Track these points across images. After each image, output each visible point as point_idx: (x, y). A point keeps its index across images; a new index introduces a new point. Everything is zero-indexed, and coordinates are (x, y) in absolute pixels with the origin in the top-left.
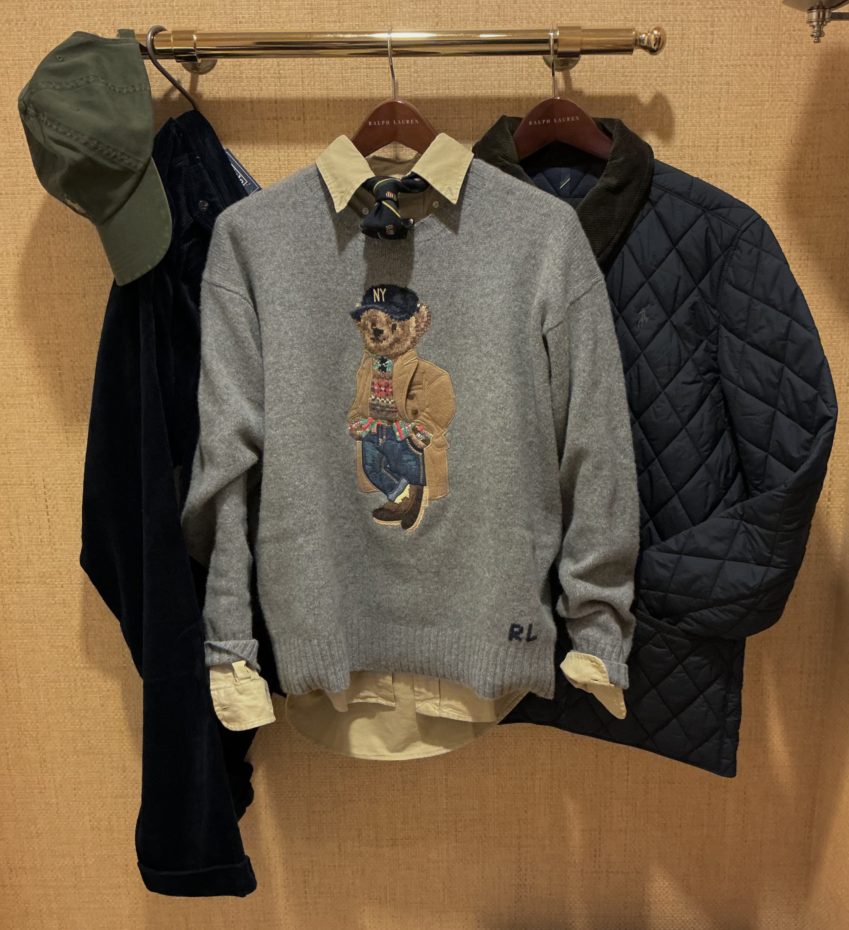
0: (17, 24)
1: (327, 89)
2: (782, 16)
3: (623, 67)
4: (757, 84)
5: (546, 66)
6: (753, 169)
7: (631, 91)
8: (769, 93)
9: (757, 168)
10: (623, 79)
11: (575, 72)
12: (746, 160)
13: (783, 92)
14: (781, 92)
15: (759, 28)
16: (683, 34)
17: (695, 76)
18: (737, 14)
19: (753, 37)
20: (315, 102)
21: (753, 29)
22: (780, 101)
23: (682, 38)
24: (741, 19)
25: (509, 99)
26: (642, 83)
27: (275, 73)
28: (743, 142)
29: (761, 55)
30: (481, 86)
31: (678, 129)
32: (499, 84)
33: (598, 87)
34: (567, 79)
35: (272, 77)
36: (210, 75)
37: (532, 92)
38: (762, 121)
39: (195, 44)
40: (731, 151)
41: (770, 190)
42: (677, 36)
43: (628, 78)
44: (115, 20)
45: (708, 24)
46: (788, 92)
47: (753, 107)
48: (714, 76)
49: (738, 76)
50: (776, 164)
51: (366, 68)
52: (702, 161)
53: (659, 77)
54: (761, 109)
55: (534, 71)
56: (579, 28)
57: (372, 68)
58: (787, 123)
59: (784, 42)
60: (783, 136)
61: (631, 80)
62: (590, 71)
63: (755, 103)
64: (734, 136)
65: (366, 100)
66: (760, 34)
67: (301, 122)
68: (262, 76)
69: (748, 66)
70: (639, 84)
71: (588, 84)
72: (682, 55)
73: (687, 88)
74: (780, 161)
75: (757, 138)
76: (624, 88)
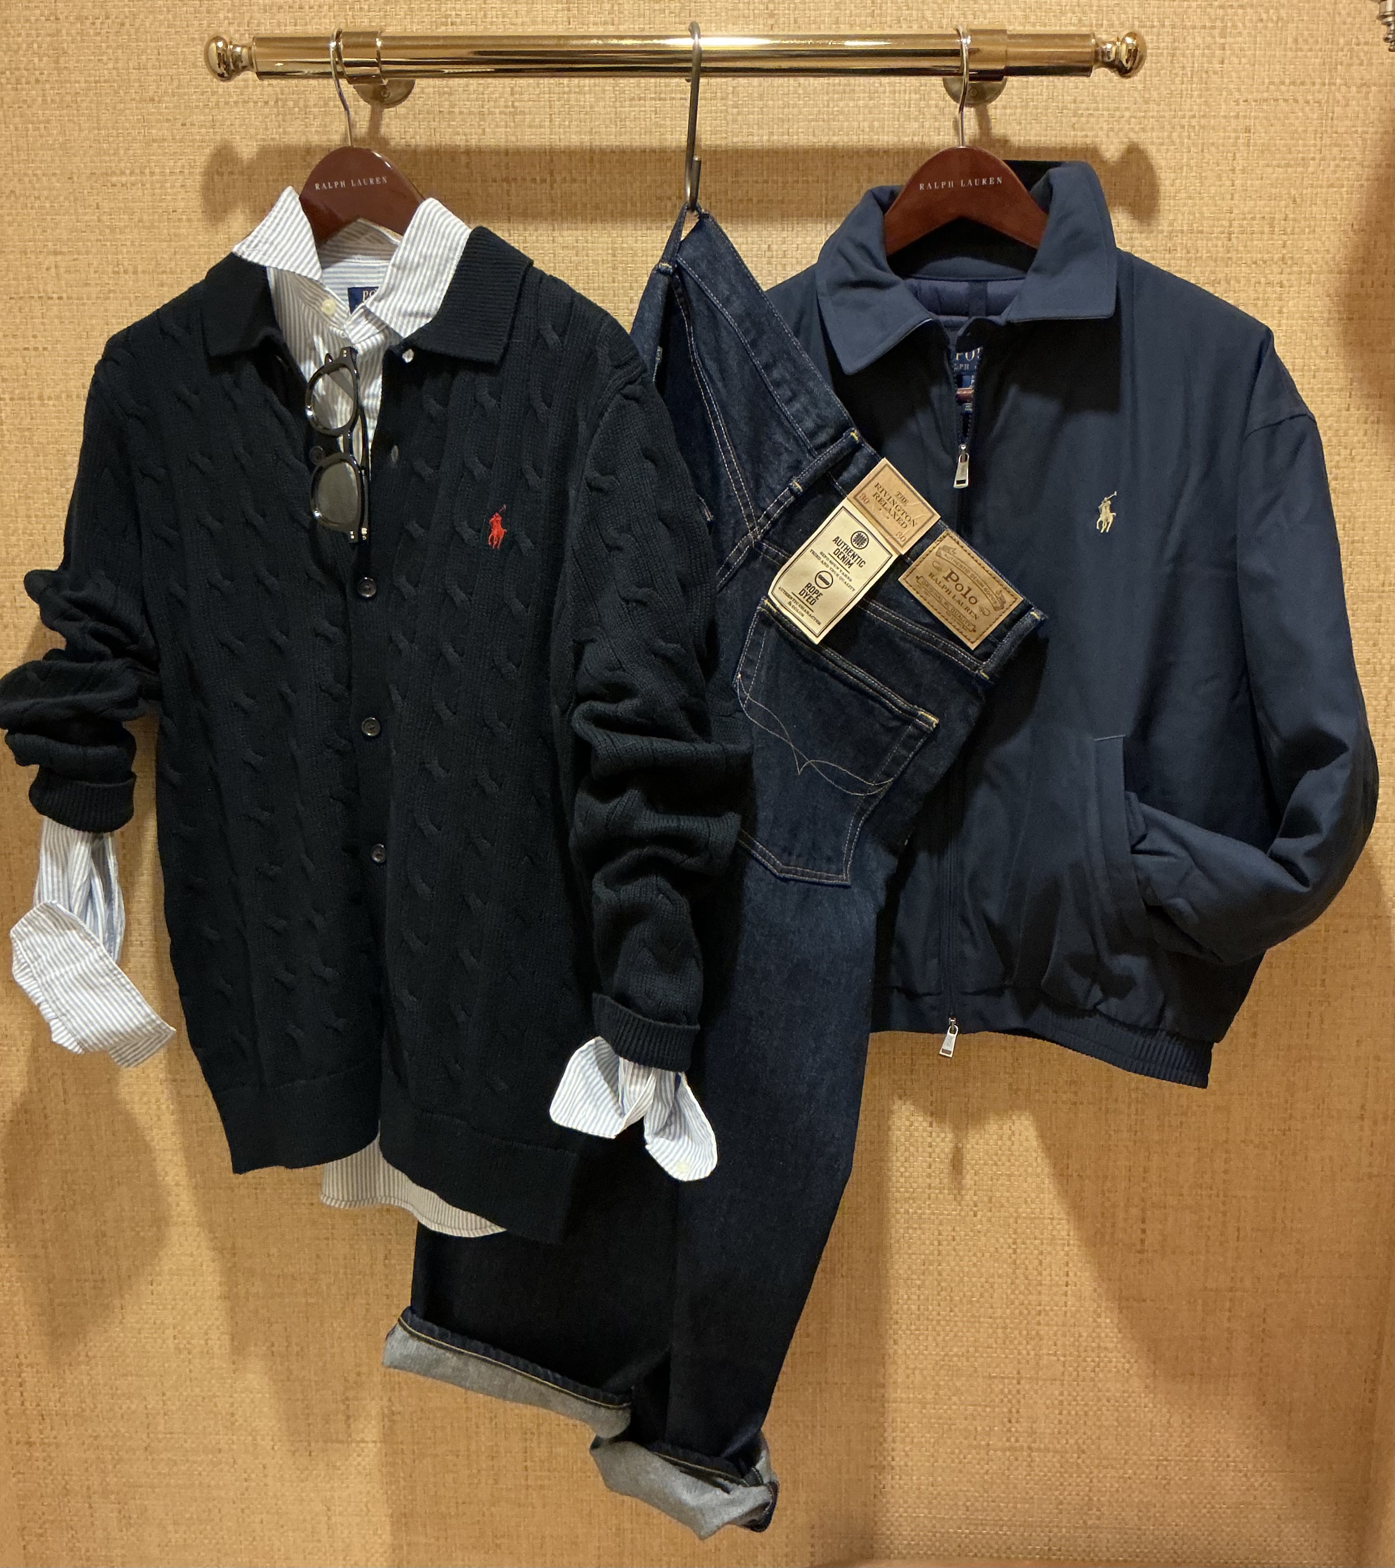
0: (93, 24)
1: (591, 133)
2: (1338, 20)
3: (1075, 101)
4: (1296, 131)
5: (948, 98)
6: (1289, 270)
7: (1088, 141)
8: (1315, 146)
9: (1295, 269)
10: (1074, 120)
11: (996, 108)
12: (1276, 257)
13: (1339, 146)
14: (1336, 145)
15: (1300, 40)
16: (1175, 49)
17: (1194, 117)
18: (1264, 16)
19: (1289, 53)
20: (570, 153)
21: (1290, 40)
22: (1335, 159)
23: (1173, 55)
24: (1270, 25)
25: (886, 152)
26: (1105, 126)
27: (506, 107)
28: (1272, 226)
29: (1303, 83)
30: (841, 129)
31: (1165, 204)
32: (871, 127)
33: (1033, 132)
34: (983, 120)
35: (501, 113)
36: (401, 109)
37: (926, 139)
38: (1305, 192)
39: (378, 54)
40: (1252, 240)
41: (1315, 306)
42: (1165, 51)
43: (1083, 119)
44: (251, 18)
45: (1216, 32)
46: (1348, 146)
47: (1290, 170)
48: (1225, 117)
49: (1266, 118)
50: (1327, 263)
51: (654, 99)
52: (1205, 256)
53: (1135, 117)
54: (1302, 173)
55: (928, 106)
56: (1004, 32)
57: (665, 99)
58: (1345, 196)
59: (1341, 64)
60: (1339, 217)
61: (1088, 122)
62: (1021, 107)
63: (1292, 162)
64: (1258, 216)
65: (653, 151)
66: (1301, 50)
67: (547, 186)
68: (486, 110)
69: (1281, 102)
70: (1101, 129)
71: (1018, 127)
72: (1173, 83)
73: (1180, 137)
74: (1334, 258)
75: (1295, 220)
76: (1076, 136)
